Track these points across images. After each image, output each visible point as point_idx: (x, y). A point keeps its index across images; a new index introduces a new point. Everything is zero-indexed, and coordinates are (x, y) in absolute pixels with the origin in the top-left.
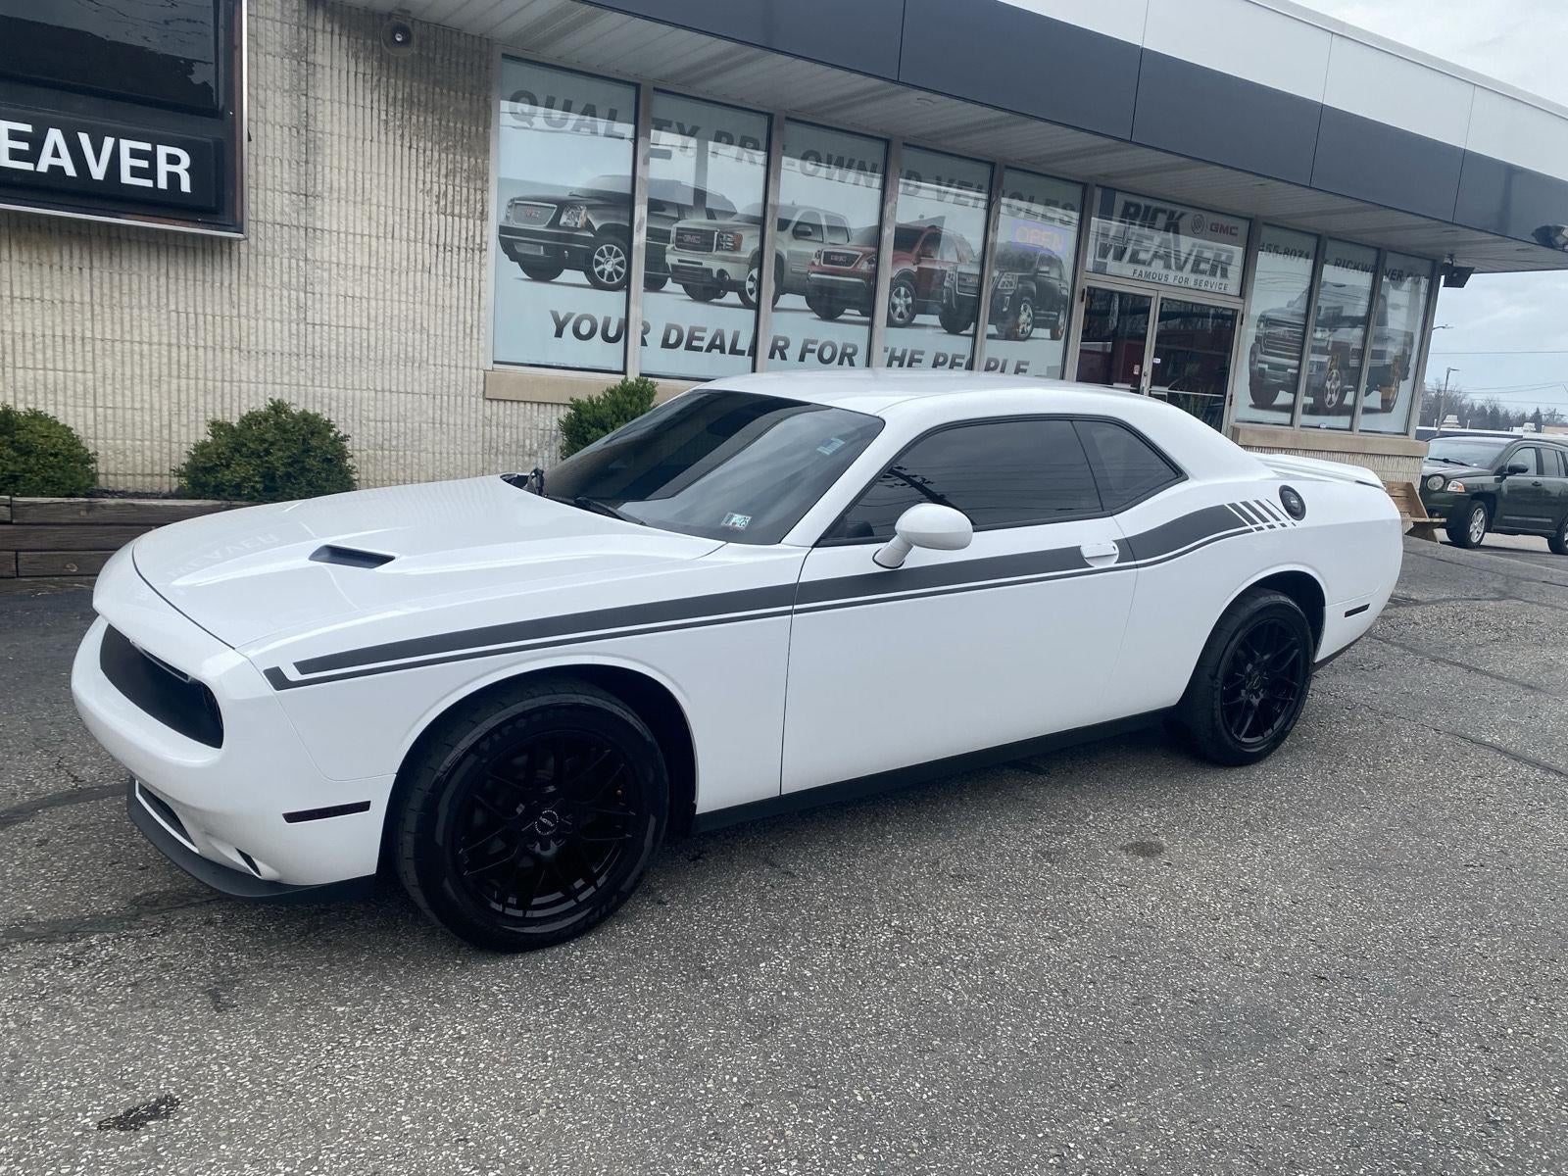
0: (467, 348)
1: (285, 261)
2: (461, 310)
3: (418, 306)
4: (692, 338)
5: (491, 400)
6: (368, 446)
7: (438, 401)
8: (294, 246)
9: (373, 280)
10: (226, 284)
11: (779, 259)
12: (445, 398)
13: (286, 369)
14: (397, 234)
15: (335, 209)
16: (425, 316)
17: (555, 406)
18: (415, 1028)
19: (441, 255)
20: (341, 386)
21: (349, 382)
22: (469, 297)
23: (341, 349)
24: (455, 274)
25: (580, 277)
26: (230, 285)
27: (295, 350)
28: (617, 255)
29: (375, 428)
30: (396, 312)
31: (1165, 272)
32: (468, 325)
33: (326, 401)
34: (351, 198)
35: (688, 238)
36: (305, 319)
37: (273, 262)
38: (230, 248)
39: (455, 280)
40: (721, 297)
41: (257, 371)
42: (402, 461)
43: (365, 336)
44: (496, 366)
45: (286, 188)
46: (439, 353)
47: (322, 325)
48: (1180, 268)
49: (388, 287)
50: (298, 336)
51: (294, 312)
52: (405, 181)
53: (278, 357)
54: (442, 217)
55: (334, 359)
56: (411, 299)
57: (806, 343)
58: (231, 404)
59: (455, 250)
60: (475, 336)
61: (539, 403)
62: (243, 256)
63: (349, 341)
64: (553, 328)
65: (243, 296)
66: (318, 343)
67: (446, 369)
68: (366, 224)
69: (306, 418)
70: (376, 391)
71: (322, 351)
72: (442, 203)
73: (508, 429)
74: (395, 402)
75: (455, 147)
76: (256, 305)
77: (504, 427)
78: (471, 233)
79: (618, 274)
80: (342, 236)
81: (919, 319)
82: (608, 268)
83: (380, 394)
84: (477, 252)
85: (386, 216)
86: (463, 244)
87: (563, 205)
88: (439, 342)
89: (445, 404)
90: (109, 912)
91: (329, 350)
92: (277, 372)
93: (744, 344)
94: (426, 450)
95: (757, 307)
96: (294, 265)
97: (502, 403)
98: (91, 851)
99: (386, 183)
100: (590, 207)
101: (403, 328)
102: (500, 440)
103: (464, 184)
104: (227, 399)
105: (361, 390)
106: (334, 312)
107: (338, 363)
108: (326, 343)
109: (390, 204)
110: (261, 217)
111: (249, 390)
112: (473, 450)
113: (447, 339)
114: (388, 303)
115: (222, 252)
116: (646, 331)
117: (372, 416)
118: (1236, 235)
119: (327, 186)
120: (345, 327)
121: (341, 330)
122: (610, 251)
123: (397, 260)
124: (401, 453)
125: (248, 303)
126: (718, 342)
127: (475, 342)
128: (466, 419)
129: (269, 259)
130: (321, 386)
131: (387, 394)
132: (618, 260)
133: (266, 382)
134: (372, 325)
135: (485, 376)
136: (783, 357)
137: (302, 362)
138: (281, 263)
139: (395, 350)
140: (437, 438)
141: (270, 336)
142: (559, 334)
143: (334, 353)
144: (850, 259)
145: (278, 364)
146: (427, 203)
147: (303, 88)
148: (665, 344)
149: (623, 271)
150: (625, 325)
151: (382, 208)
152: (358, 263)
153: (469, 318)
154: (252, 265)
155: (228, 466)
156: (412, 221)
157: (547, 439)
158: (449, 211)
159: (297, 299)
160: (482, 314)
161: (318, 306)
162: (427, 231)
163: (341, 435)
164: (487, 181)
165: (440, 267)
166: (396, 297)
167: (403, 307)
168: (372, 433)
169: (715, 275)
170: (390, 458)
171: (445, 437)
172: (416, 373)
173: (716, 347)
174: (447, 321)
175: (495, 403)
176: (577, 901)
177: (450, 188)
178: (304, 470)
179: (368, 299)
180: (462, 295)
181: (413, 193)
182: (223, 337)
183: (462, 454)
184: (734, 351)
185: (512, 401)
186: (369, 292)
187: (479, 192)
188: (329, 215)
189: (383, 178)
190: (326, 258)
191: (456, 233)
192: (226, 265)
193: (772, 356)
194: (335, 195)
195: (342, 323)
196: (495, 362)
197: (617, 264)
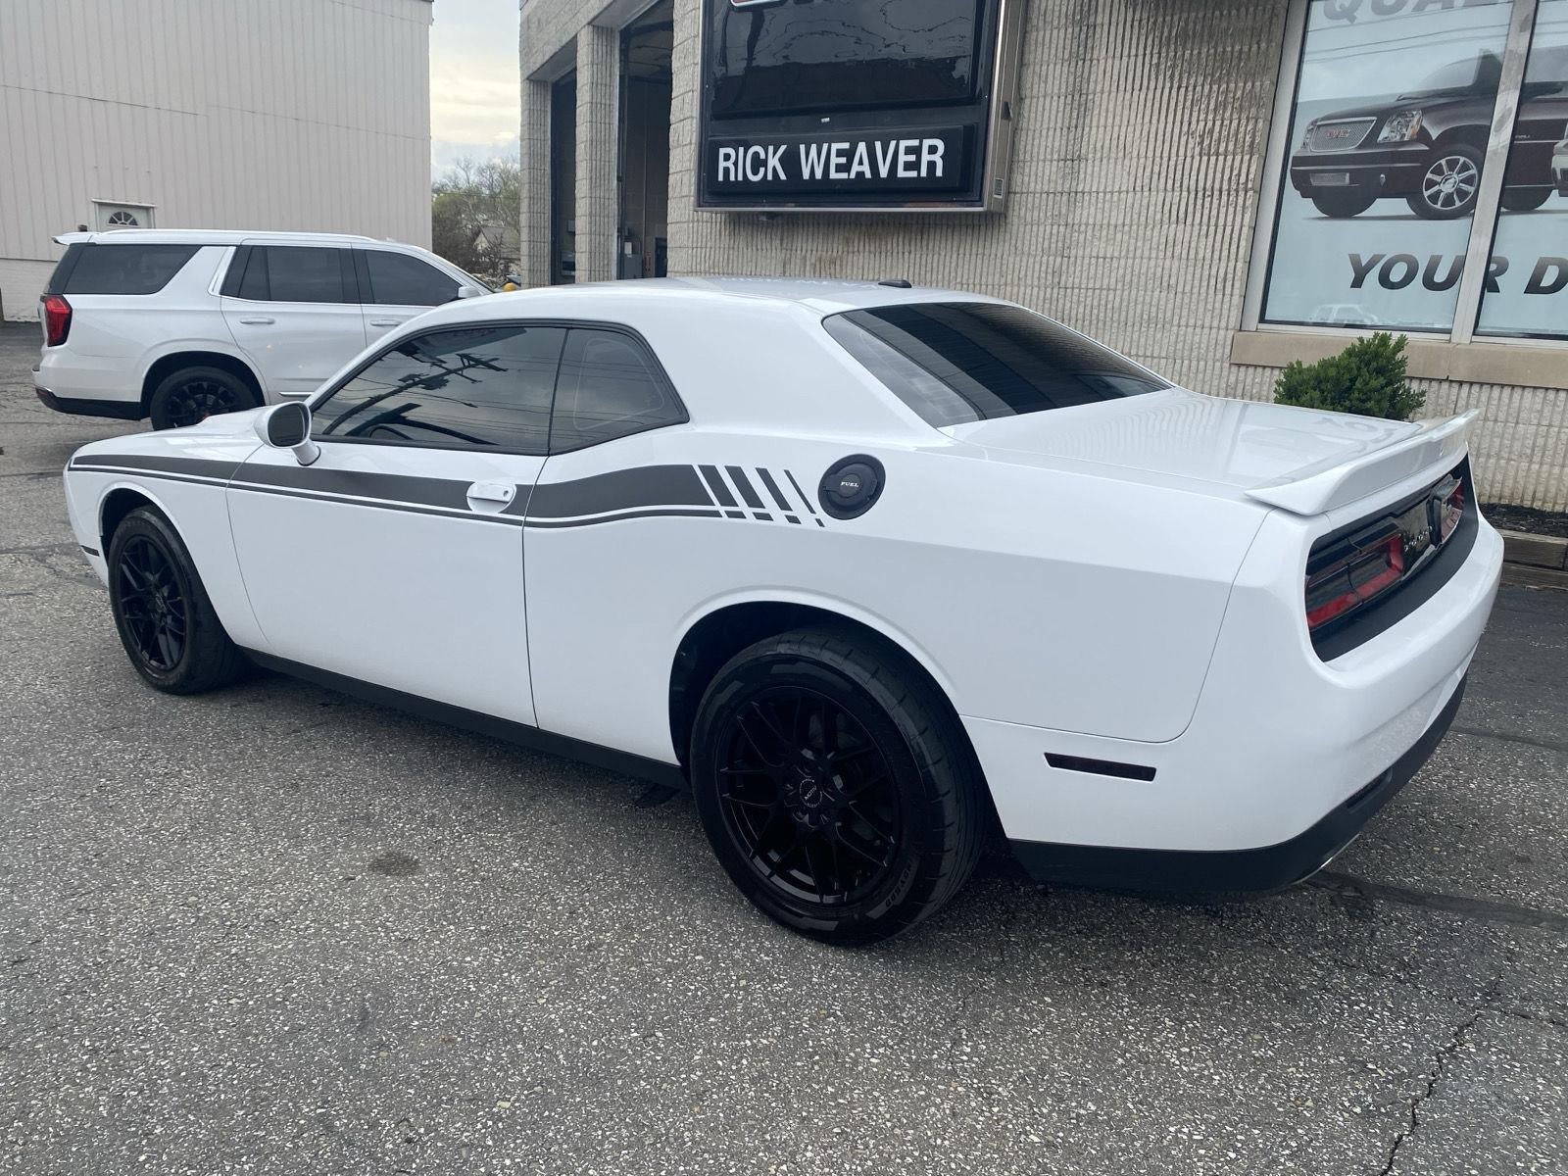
0: (1217, 305)
1: (1048, 228)
2: (1216, 263)
3: (1167, 261)
5: (1239, 365)
7: (1177, 366)
8: (1057, 212)
9: (1125, 238)
10: (999, 254)
12: (1188, 362)
14: (1153, 186)
15: (1097, 169)
16: (1174, 272)
19: (1199, 202)
22: (1226, 246)
23: (1088, 312)
24: (1213, 221)
25: (1401, 205)
26: (1001, 256)
28: (1462, 168)
30: (1143, 270)
32: (1221, 280)
34: (1113, 155)
36: (1059, 284)
37: (1036, 231)
39: (1211, 229)
43: (1111, 297)
44: (1262, 326)
45: (1056, 156)
46: (1185, 313)
47: (1073, 288)
49: (1140, 243)
50: (1050, 300)
51: (1050, 277)
54: (1205, 158)
56: (1161, 255)
59: (1216, 193)
60: (1228, 290)
63: (1095, 303)
64: (1352, 276)
65: (1010, 265)
67: (1191, 330)
68: (1124, 179)
72: (1206, 142)
75: (1229, 74)
76: (1018, 272)
78: (1235, 172)
79: (1461, 195)
80: (1101, 195)
82: (1447, 188)
84: (1241, 193)
86: (1224, 187)
87: (1385, 114)
88: (1186, 300)
89: (1184, 370)
91: (1076, 313)
96: (1055, 231)
97: (1260, 370)
100: (1426, 111)
101: (1150, 287)
103: (1232, 116)
106: (1085, 275)
108: (1074, 306)
109: (1151, 154)
110: (1032, 189)
113: (1195, 296)
114: (1138, 260)
115: (999, 226)
119: (1092, 146)
120: (1094, 289)
121: (1089, 292)
122: (1452, 165)
123: (1149, 214)
125: (1013, 270)
127: (1227, 299)
129: (1034, 228)
132: (1463, 174)
134: (1119, 286)
135: (1234, 337)
138: (1045, 231)
139: (1138, 310)
142: (1357, 283)
143: (1080, 316)
146: (1190, 146)
147: (1081, 54)
148: (1534, 287)
149: (1472, 189)
151: (1142, 161)
152: (1113, 222)
153: (1222, 271)
154: (1020, 235)
156: (1172, 168)
158: (1213, 150)
159: (1054, 265)
161: (1071, 268)
162: (1186, 178)
165: (1197, 216)
166: (1146, 254)
167: (1152, 264)
172: (1159, 336)
175: (1243, 369)
177: (1218, 123)
179: (1119, 258)
180: (1217, 245)
181: (1176, 138)
186: (1120, 251)
187: (1250, 122)
188: (1094, 176)
190: (1084, 221)
191: (1219, 174)
192: (1001, 238)
194: (1099, 155)
195: (1091, 285)
196: (1262, 322)
197: (1462, 181)
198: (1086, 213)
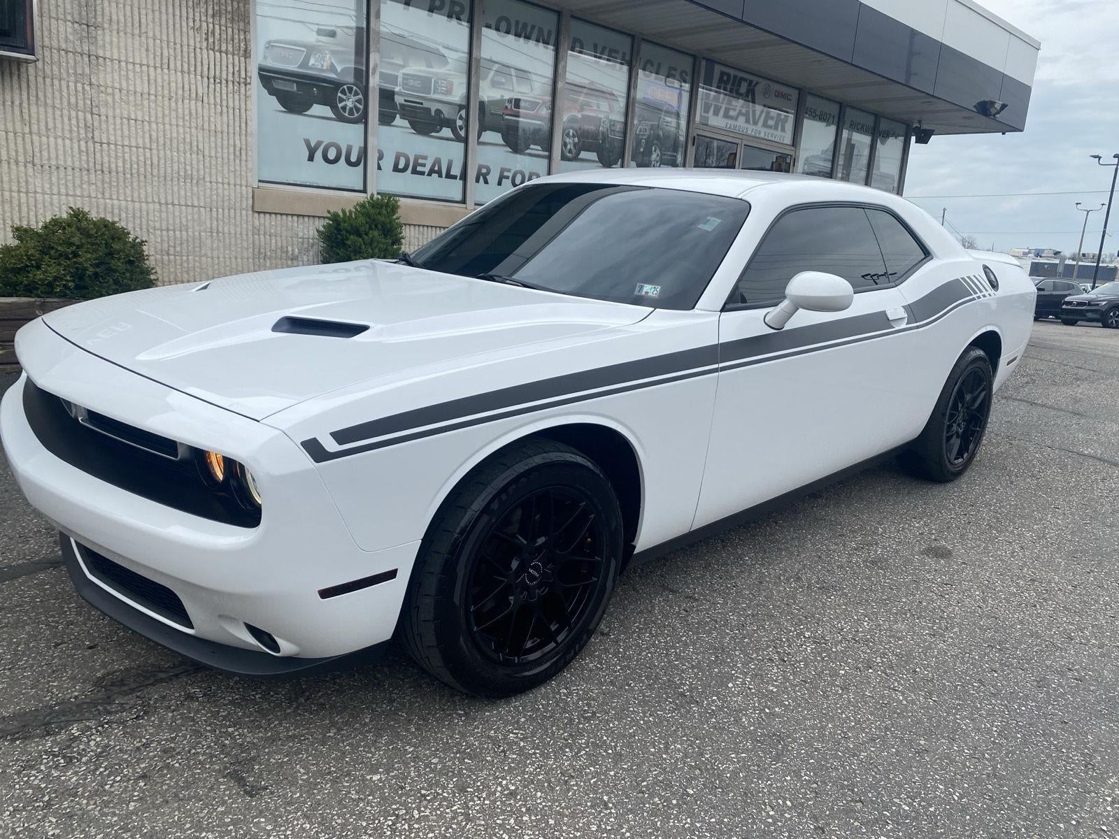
1: (71, 84)
2: (231, 135)
3: (193, 130)
4: (416, 164)
5: (259, 213)
6: (156, 252)
7: (214, 214)
8: (79, 71)
9: (153, 105)
10: (17, 103)
12: (220, 210)
13: (78, 182)
14: (172, 66)
15: (115, 39)
16: (200, 139)
17: (311, 219)
18: (462, 789)
19: (212, 86)
20: (129, 199)
21: (136, 195)
22: (237, 124)
24: (224, 103)
25: (326, 111)
26: (21, 104)
27: (85, 166)
28: (356, 94)
29: (161, 236)
30: (175, 135)
31: (746, 125)
32: (238, 149)
33: (116, 211)
34: (129, 30)
35: (411, 82)
36: (93, 138)
37: (60, 85)
38: (19, 70)
39: (225, 109)
40: (438, 132)
41: (51, 184)
42: (185, 265)
43: (148, 155)
44: (261, 184)
45: (69, 18)
46: (214, 171)
47: (109, 144)
48: (755, 123)
49: (167, 112)
50: (87, 153)
51: (82, 131)
52: (177, 18)
53: (70, 171)
54: (211, 52)
55: (121, 174)
56: (187, 124)
57: (503, 170)
58: (28, 213)
59: (224, 82)
60: (244, 157)
61: (298, 216)
62: (32, 78)
63: (134, 159)
64: (307, 153)
65: (34, 115)
66: (106, 159)
67: (220, 185)
68: (144, 55)
69: (106, 225)
70: (160, 204)
71: (109, 165)
72: (211, 40)
73: (273, 237)
74: (177, 214)
76: (47, 123)
77: (270, 236)
78: (237, 69)
79: (358, 110)
80: (123, 64)
81: (583, 155)
82: (350, 104)
83: (164, 208)
84: (243, 85)
85: (162, 49)
86: (230, 78)
87: (310, 49)
88: (214, 163)
89: (220, 216)
90: (76, 697)
91: (117, 166)
92: (70, 185)
93: (456, 171)
94: (205, 255)
95: (466, 141)
96: (80, 89)
97: (268, 216)
98: (28, 633)
99: (160, 19)
100: (332, 52)
101: (181, 149)
102: (268, 247)
103: (229, 25)
104: (24, 209)
105: (147, 203)
106: (119, 133)
107: (125, 179)
108: (113, 160)
109: (165, 38)
110: (47, 42)
111: (44, 201)
112: (245, 255)
113: (220, 160)
114: (167, 127)
115: (11, 74)
116: (380, 158)
117: (158, 225)
118: (790, 100)
119: (106, 18)
120: (130, 147)
121: (127, 149)
122: (350, 90)
123: (173, 89)
124: (185, 258)
125: (38, 121)
126: (436, 168)
127: (243, 164)
128: (239, 229)
129: (56, 82)
130: (111, 199)
131: (170, 206)
132: (357, 97)
133: (59, 194)
134: (154, 146)
135: (253, 192)
136: (486, 182)
137: (93, 177)
138: (68, 86)
139: (176, 167)
140: (215, 245)
141: (61, 152)
142: (311, 158)
143: (121, 169)
144: (533, 105)
145: (70, 178)
146: (198, 39)
148: (396, 169)
149: (361, 107)
150: (364, 152)
151: (158, 42)
152: (139, 90)
153: (238, 142)
154: (41, 86)
155: (38, 267)
156: (185, 54)
157: (306, 246)
158: (217, 48)
159: (85, 120)
160: (249, 139)
161: (104, 126)
162: (199, 64)
163: (138, 240)
164: (249, 23)
165: (212, 97)
166: (174, 122)
167: (181, 130)
168: (159, 240)
169: (433, 113)
170: (175, 262)
171: (221, 244)
172: (195, 189)
173: (435, 172)
174: (219, 144)
175: (262, 215)
176: (556, 642)
177: (217, 27)
178: (110, 270)
179: (149, 122)
180: (231, 122)
181: (185, 29)
182: (17, 152)
183: (236, 258)
184: (449, 176)
185: (276, 214)
186: (150, 116)
187: (242, 33)
188: (110, 44)
189: (157, 13)
190: (110, 84)
191: (224, 68)
192: (16, 86)
193: (477, 181)
194: (115, 27)
195: (126, 143)
196: (260, 181)
197: (356, 101)
198: (107, 77)
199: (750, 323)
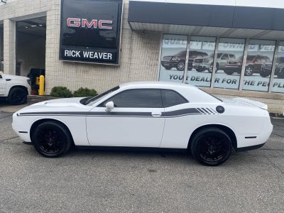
1: (127, 68)
2: (153, 75)
3: (146, 74)
4: (197, 79)
11: (217, 64)
14: (143, 63)
15: (134, 60)
19: (150, 66)
24: (152, 69)
25: (175, 69)
26: (119, 72)
27: (127, 81)
30: (142, 75)
34: (137, 58)
35: (197, 61)
36: (129, 77)
40: (204, 71)
45: (127, 58)
49: (141, 72)
50: (128, 79)
51: (127, 76)
57: (224, 79)
59: (152, 65)
60: (155, 79)
63: (135, 80)
64: (170, 77)
65: (121, 74)
68: (139, 62)
75: (153, 49)
80: (135, 64)
81: (254, 74)
82: (181, 67)
84: (156, 65)
85: (142, 61)
86: (154, 64)
87: (173, 57)
93: (209, 79)
95: (212, 73)
100: (178, 57)
103: (154, 55)
116: (187, 77)
119: (133, 57)
120: (135, 78)
122: (181, 64)
123: (143, 68)
132: (183, 65)
134: (139, 78)
136: (218, 82)
141: (124, 79)
144: (235, 63)
146: (148, 58)
147: (131, 43)
148: (192, 80)
149: (183, 67)
150: (183, 77)
152: (137, 68)
156: (146, 61)
158: (152, 59)
159: (128, 74)
161: (131, 75)
162: (148, 63)
164: (158, 54)
165: (150, 68)
166: (143, 73)
169: (203, 67)
173: (202, 80)
174: (150, 77)
177: (152, 56)
180: (153, 72)
182: (118, 79)
184: (206, 81)
186: (138, 72)
187: (157, 56)
193: (215, 82)
198: (133, 67)
199: (102, 109)
